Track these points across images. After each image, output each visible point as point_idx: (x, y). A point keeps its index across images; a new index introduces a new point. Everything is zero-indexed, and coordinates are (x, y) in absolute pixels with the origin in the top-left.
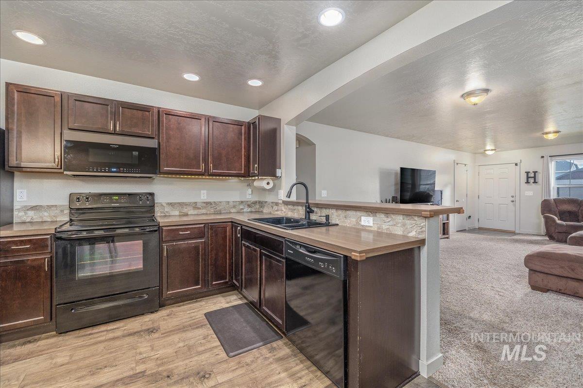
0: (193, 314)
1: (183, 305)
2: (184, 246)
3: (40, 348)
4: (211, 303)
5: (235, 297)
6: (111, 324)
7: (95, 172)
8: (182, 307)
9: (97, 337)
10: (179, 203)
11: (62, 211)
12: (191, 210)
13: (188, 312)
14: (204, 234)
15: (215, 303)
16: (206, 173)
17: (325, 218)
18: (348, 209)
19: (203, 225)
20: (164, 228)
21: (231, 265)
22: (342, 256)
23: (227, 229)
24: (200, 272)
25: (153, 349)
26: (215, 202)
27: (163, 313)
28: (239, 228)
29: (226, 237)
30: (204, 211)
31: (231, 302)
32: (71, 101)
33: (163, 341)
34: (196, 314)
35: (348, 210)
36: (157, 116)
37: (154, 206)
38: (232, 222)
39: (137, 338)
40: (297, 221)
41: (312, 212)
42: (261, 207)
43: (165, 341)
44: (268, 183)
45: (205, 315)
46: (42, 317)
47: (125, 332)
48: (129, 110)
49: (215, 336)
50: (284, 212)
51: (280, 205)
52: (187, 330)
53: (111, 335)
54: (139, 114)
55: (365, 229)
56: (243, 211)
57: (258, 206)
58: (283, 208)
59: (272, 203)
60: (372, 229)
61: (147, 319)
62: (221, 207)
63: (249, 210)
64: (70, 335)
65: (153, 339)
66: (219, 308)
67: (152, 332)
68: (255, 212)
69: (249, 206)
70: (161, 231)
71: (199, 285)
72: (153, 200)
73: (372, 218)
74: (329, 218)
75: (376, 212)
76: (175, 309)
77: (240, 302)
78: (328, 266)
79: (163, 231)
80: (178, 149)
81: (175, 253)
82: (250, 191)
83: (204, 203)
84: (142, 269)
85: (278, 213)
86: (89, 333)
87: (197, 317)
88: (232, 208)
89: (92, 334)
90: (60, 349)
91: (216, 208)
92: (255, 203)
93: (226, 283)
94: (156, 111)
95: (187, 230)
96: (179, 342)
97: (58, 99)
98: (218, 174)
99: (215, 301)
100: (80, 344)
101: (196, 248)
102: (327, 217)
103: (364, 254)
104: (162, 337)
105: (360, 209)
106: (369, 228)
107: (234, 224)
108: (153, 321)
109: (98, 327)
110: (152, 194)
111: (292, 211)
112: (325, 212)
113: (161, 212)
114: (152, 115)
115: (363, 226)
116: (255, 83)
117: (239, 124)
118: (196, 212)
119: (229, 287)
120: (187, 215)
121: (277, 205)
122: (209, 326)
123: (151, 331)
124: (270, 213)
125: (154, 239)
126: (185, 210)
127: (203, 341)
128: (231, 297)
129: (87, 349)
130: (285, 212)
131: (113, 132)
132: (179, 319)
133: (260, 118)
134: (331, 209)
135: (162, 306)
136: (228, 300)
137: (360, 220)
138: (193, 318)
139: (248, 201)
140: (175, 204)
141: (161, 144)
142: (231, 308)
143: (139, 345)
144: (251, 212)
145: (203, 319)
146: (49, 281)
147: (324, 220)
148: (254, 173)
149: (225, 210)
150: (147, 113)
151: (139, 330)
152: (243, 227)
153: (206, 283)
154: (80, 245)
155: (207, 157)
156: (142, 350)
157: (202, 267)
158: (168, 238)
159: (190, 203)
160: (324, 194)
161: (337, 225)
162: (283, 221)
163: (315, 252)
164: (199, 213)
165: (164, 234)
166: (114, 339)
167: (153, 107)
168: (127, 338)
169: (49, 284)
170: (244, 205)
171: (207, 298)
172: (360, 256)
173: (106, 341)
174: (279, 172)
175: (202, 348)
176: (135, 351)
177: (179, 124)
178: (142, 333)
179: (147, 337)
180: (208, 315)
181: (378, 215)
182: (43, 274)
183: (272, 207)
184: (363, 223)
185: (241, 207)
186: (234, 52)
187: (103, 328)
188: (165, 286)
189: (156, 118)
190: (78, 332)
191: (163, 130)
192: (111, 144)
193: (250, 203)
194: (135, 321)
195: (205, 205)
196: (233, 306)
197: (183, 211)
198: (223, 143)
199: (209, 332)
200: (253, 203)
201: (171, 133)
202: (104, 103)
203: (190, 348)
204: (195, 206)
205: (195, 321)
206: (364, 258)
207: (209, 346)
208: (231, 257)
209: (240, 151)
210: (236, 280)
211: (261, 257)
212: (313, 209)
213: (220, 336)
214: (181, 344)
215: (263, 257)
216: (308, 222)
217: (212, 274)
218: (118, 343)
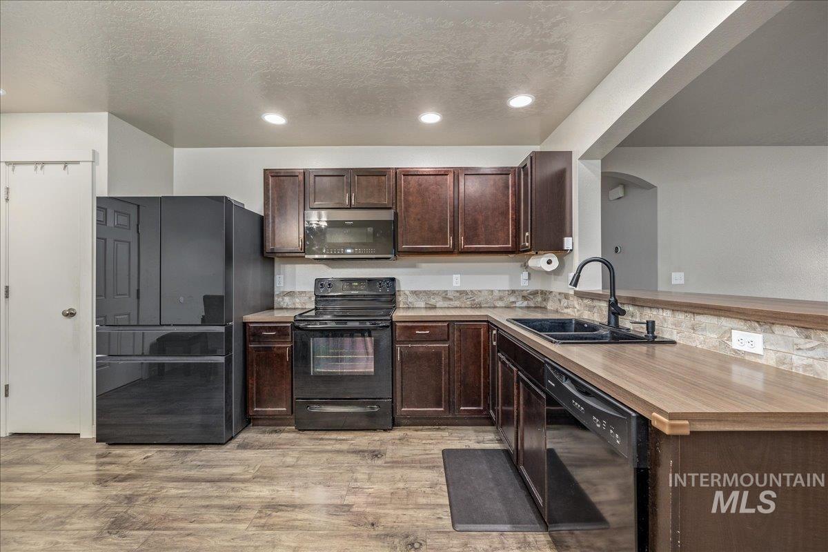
0: (428, 446)
1: (421, 430)
2: (421, 350)
3: (280, 441)
4: (455, 437)
5: (491, 436)
6: (343, 433)
7: (335, 254)
8: (419, 433)
9: (326, 445)
10: (425, 292)
11: (310, 298)
12: (440, 301)
13: (424, 442)
14: (448, 336)
15: (461, 439)
16: (455, 251)
17: (645, 326)
18: (698, 311)
19: (446, 324)
20: (398, 324)
21: (486, 386)
22: (634, 415)
23: (480, 332)
24: (443, 389)
25: (369, 479)
26: (471, 291)
27: (397, 433)
28: (494, 332)
29: (479, 343)
30: (457, 303)
31: (483, 442)
32: (312, 178)
33: (383, 472)
34: (432, 446)
35: (699, 314)
36: (394, 180)
37: (394, 295)
38: (488, 321)
39: (359, 458)
40: (593, 328)
41: (623, 313)
42: (545, 300)
43: (385, 474)
44: (549, 262)
45: (443, 451)
46: (285, 409)
47: (352, 447)
48: (364, 177)
49: (445, 488)
50: (576, 311)
51: (571, 298)
52: (413, 467)
53: (338, 446)
54: (374, 180)
55: (740, 359)
56: (514, 305)
57: (539, 299)
58: (576, 302)
59: (560, 294)
60: (759, 361)
61: (377, 438)
62: (480, 299)
63: (525, 304)
64: (305, 434)
65: (375, 466)
66: (464, 447)
67: (376, 456)
68: (535, 307)
69: (524, 298)
70: (394, 327)
71: (442, 407)
72: (394, 288)
73: (761, 336)
74: (653, 329)
75: (773, 324)
76: (410, 432)
77: (497, 446)
78: (608, 428)
79: (397, 327)
80: (419, 220)
81: (410, 358)
82: (525, 275)
83: (457, 291)
84: (373, 374)
85: (569, 311)
86: (320, 437)
87: (432, 452)
88: (497, 300)
89: (322, 439)
90: (294, 447)
91: (474, 300)
92: (535, 293)
93: (480, 412)
94: (392, 173)
95: (424, 328)
96: (399, 481)
97: (301, 177)
98: (472, 250)
99: (462, 435)
100: (309, 447)
101: (437, 354)
102: (651, 325)
103: (687, 422)
104: (384, 467)
105: (728, 314)
106: (753, 359)
107: (490, 325)
108: (382, 442)
109: (330, 433)
110: (393, 280)
111: (591, 308)
112: (650, 314)
113: (404, 303)
114: (389, 179)
115: (736, 351)
116: (521, 101)
117: (504, 172)
118: (446, 304)
119: (482, 420)
120: (434, 307)
121: (565, 298)
122: (442, 470)
123: (376, 454)
124: (557, 311)
125: (385, 336)
126: (432, 302)
127: (428, 490)
128: (485, 434)
129: (313, 456)
130: (578, 311)
131: (349, 207)
132: (411, 448)
133: (534, 157)
134: (661, 311)
135: (395, 424)
136: (481, 438)
137: (730, 338)
138: (427, 452)
139: (523, 291)
140: (421, 292)
141: (399, 214)
142: (480, 453)
143: (358, 468)
144: (528, 308)
145: (438, 458)
146: (290, 372)
147: (642, 330)
148: (525, 246)
149: (487, 303)
150: (383, 178)
151: (365, 448)
152: (500, 331)
153: (450, 406)
154: (314, 336)
155: (456, 228)
156: (360, 476)
157: (445, 383)
158: (402, 338)
159: (439, 292)
160: (678, 278)
161: (673, 342)
162: (570, 326)
163: (587, 393)
164: (450, 306)
165: (398, 331)
166: (339, 452)
167: (390, 168)
168: (350, 455)
169: (290, 375)
170: (516, 296)
171: (453, 427)
172: (672, 426)
173: (331, 451)
174: (568, 243)
175: (422, 501)
176: (352, 475)
177: (420, 185)
178: (366, 454)
179: (369, 461)
180: (447, 453)
181: (777, 329)
182: (286, 363)
183: (560, 301)
184: (735, 345)
185: (512, 299)
186: (474, 61)
187: (334, 435)
188: (399, 399)
189: (393, 182)
190: (312, 433)
191: (401, 196)
192: (347, 221)
193: (525, 294)
194: (365, 436)
195: (458, 294)
196: (484, 450)
197: (430, 303)
198: (480, 204)
199: (440, 479)
200: (530, 294)
201: (410, 198)
202: (340, 174)
203: (409, 494)
204: (445, 296)
205: (428, 456)
206: (687, 432)
207: (433, 500)
208: (487, 374)
209: (506, 214)
210: (494, 410)
211: (518, 382)
212: (626, 308)
213: (451, 490)
214: (401, 485)
215: (521, 383)
216: (612, 333)
217: (459, 395)
218: (340, 458)
